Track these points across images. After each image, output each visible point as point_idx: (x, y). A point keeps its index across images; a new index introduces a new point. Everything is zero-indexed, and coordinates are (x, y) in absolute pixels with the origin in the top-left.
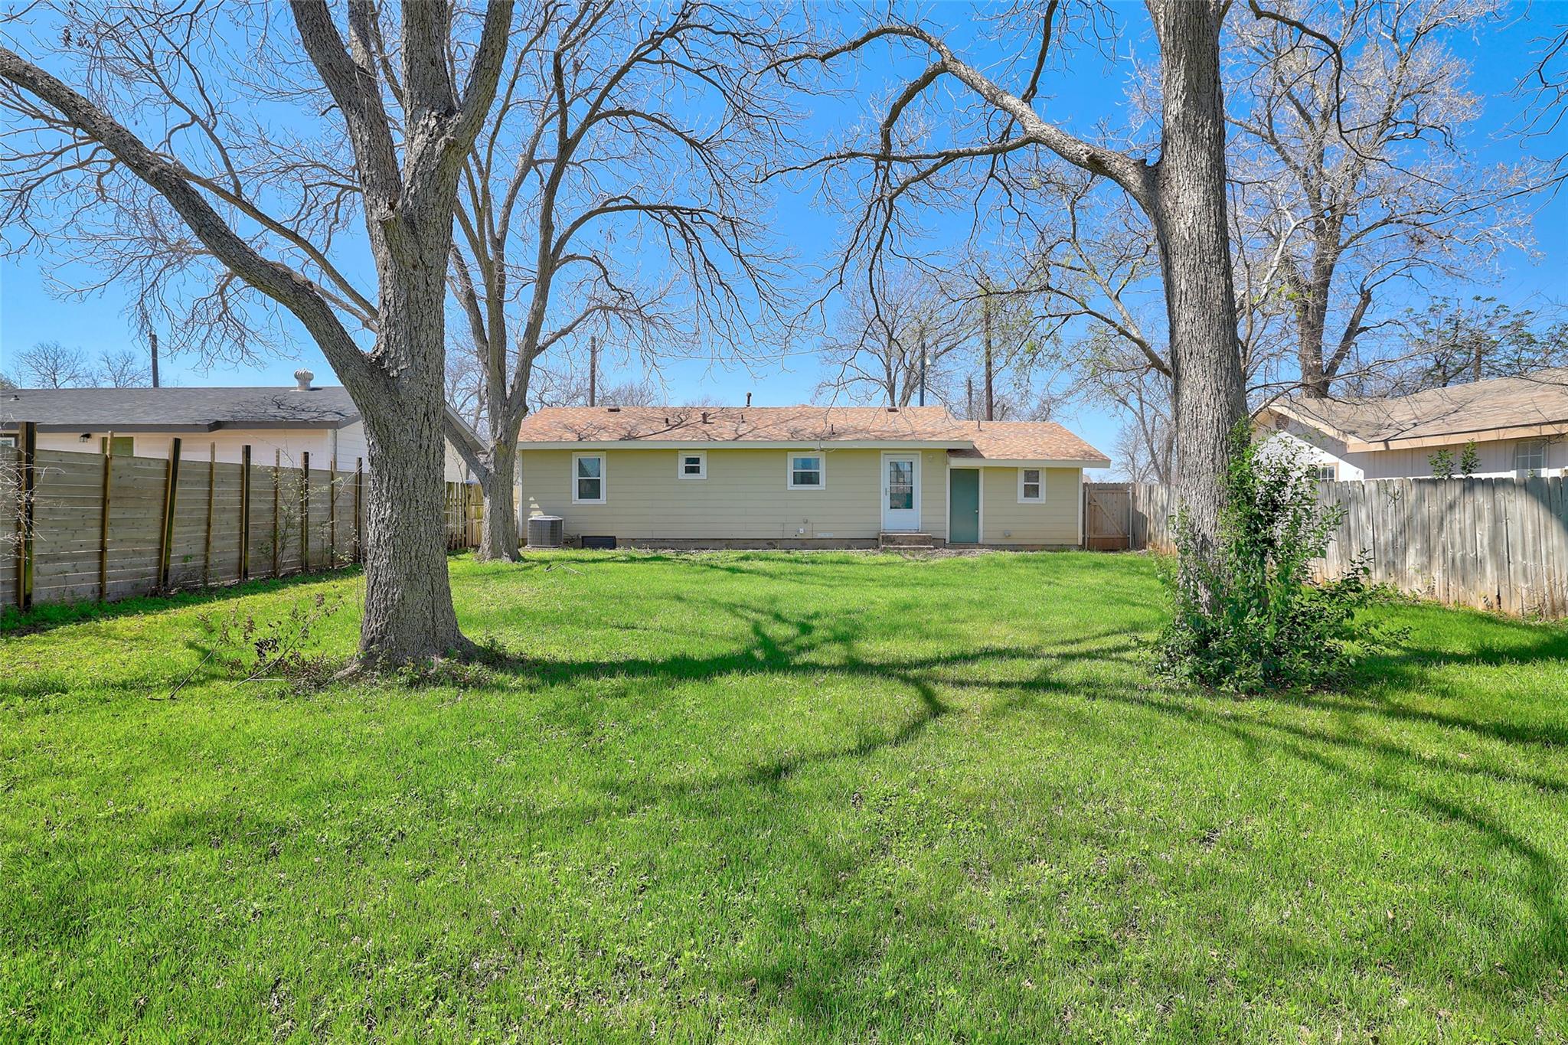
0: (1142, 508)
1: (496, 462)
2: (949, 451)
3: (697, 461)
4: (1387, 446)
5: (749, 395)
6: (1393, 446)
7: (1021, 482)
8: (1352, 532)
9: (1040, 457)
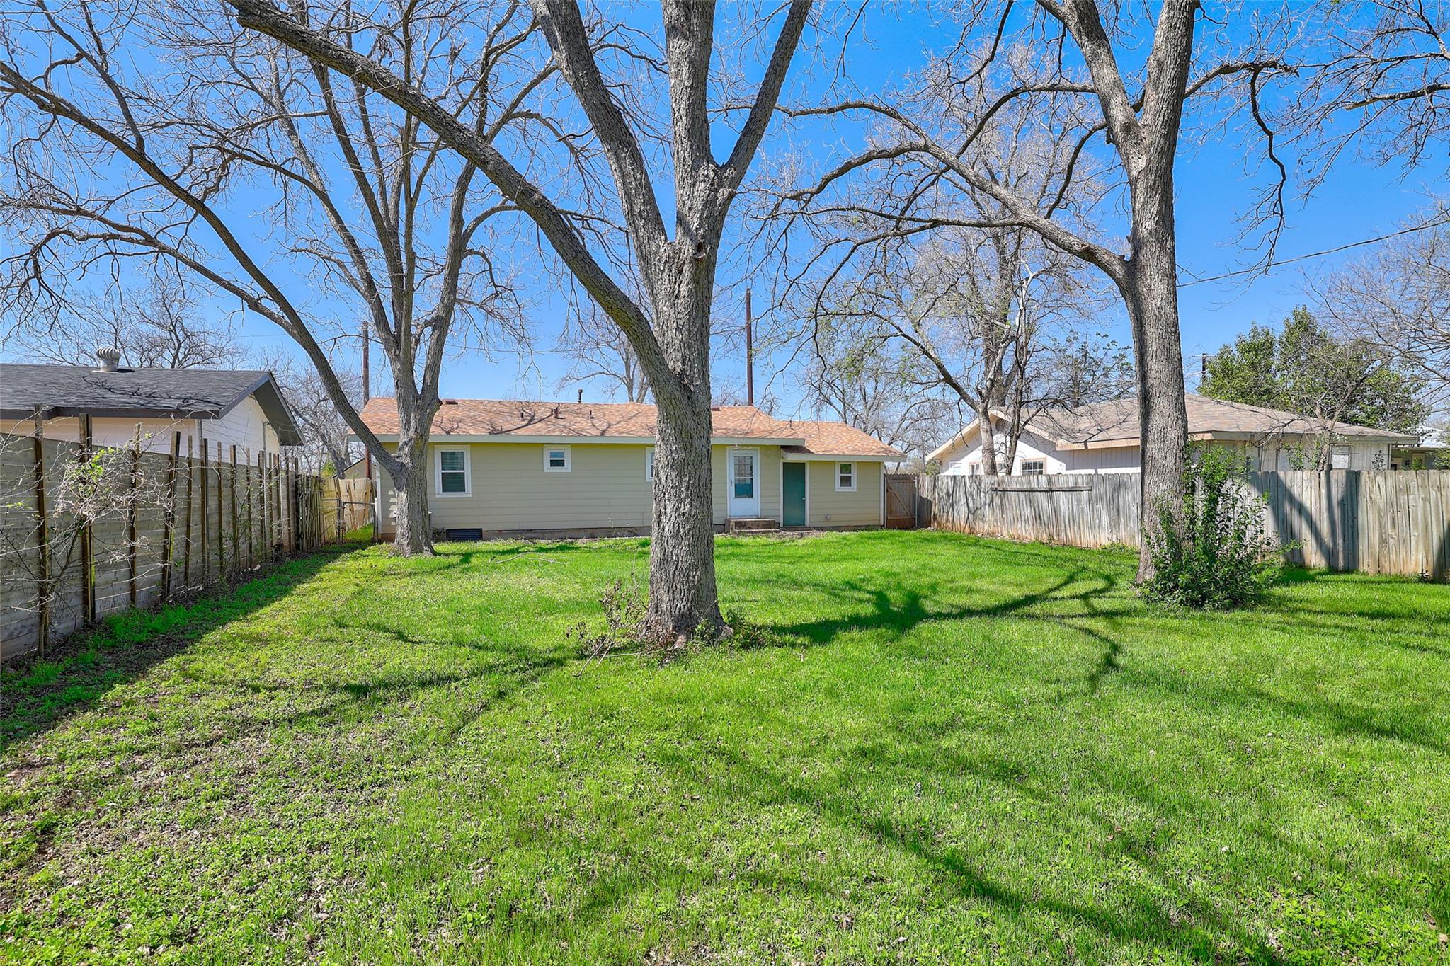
0: (926, 492)
1: (411, 456)
2: (783, 447)
3: (562, 454)
4: (1086, 446)
5: (580, 392)
6: (1091, 446)
7: (838, 475)
8: (1121, 509)
9: (854, 453)
